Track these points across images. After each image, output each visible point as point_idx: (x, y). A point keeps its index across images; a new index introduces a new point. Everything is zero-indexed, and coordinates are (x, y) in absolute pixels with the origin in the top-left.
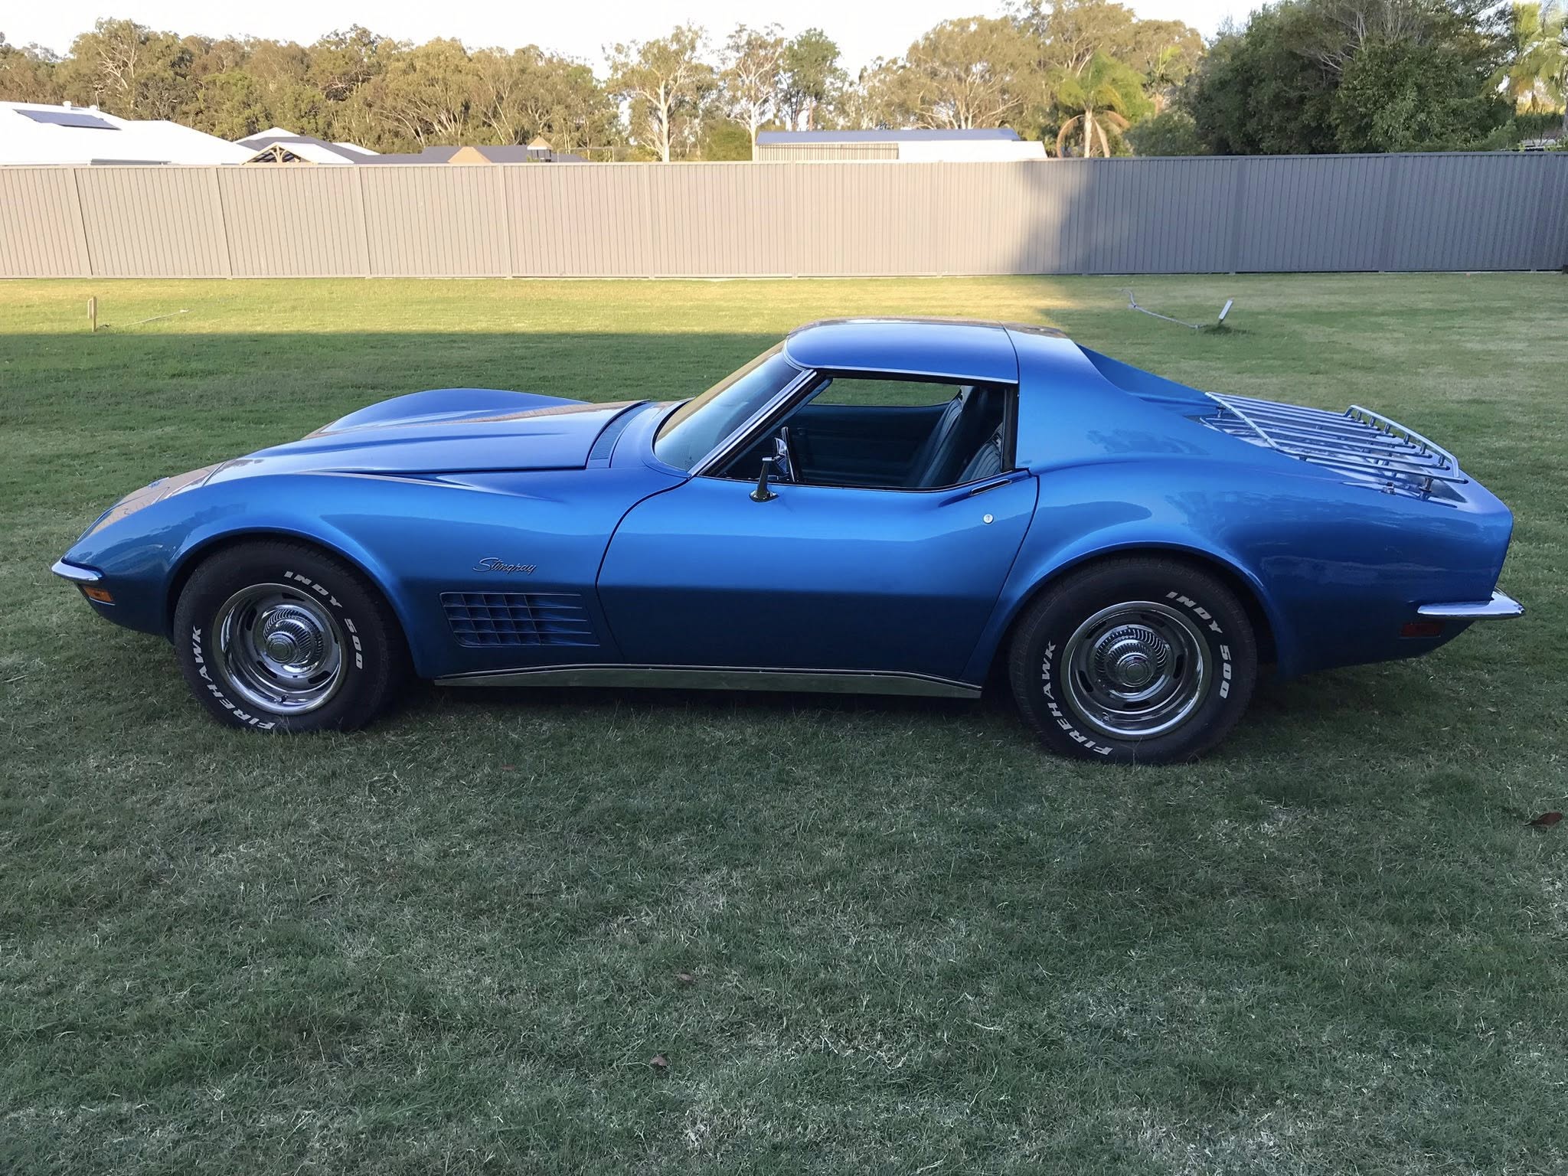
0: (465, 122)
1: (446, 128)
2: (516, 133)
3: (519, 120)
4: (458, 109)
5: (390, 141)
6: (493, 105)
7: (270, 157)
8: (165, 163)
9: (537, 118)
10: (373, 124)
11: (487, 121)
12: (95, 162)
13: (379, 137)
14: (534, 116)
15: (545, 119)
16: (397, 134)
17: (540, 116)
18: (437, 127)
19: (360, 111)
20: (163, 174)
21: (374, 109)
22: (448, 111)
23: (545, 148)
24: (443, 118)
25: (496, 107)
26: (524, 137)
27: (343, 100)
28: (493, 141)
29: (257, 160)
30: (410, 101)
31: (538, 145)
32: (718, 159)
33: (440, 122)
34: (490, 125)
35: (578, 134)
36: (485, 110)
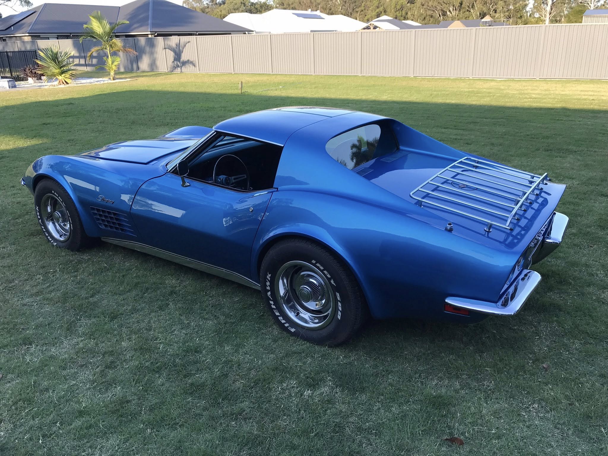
0: (460, 10)
1: (451, 13)
2: (480, 14)
3: (482, 9)
4: (457, 4)
5: (429, 19)
6: (472, 3)
7: (369, 28)
8: (335, 31)
9: (491, 7)
10: (423, 13)
11: (469, 9)
12: (311, 31)
13: (425, 18)
14: (490, 7)
15: (494, 7)
16: (432, 16)
17: (492, 6)
18: (448, 13)
19: (419, 7)
20: (332, 35)
21: (425, 7)
22: (453, 6)
23: (489, 20)
24: (451, 9)
25: (473, 4)
26: (483, 15)
27: (413, 4)
28: (470, 18)
29: (364, 29)
30: (439, 3)
31: (487, 19)
32: (572, 23)
33: (450, 11)
34: (470, 11)
35: (507, 14)
36: (469, 5)
